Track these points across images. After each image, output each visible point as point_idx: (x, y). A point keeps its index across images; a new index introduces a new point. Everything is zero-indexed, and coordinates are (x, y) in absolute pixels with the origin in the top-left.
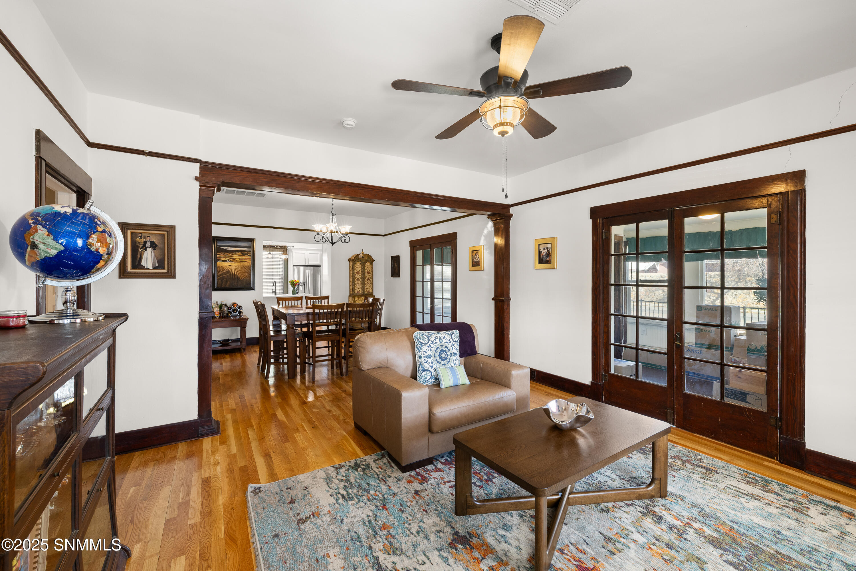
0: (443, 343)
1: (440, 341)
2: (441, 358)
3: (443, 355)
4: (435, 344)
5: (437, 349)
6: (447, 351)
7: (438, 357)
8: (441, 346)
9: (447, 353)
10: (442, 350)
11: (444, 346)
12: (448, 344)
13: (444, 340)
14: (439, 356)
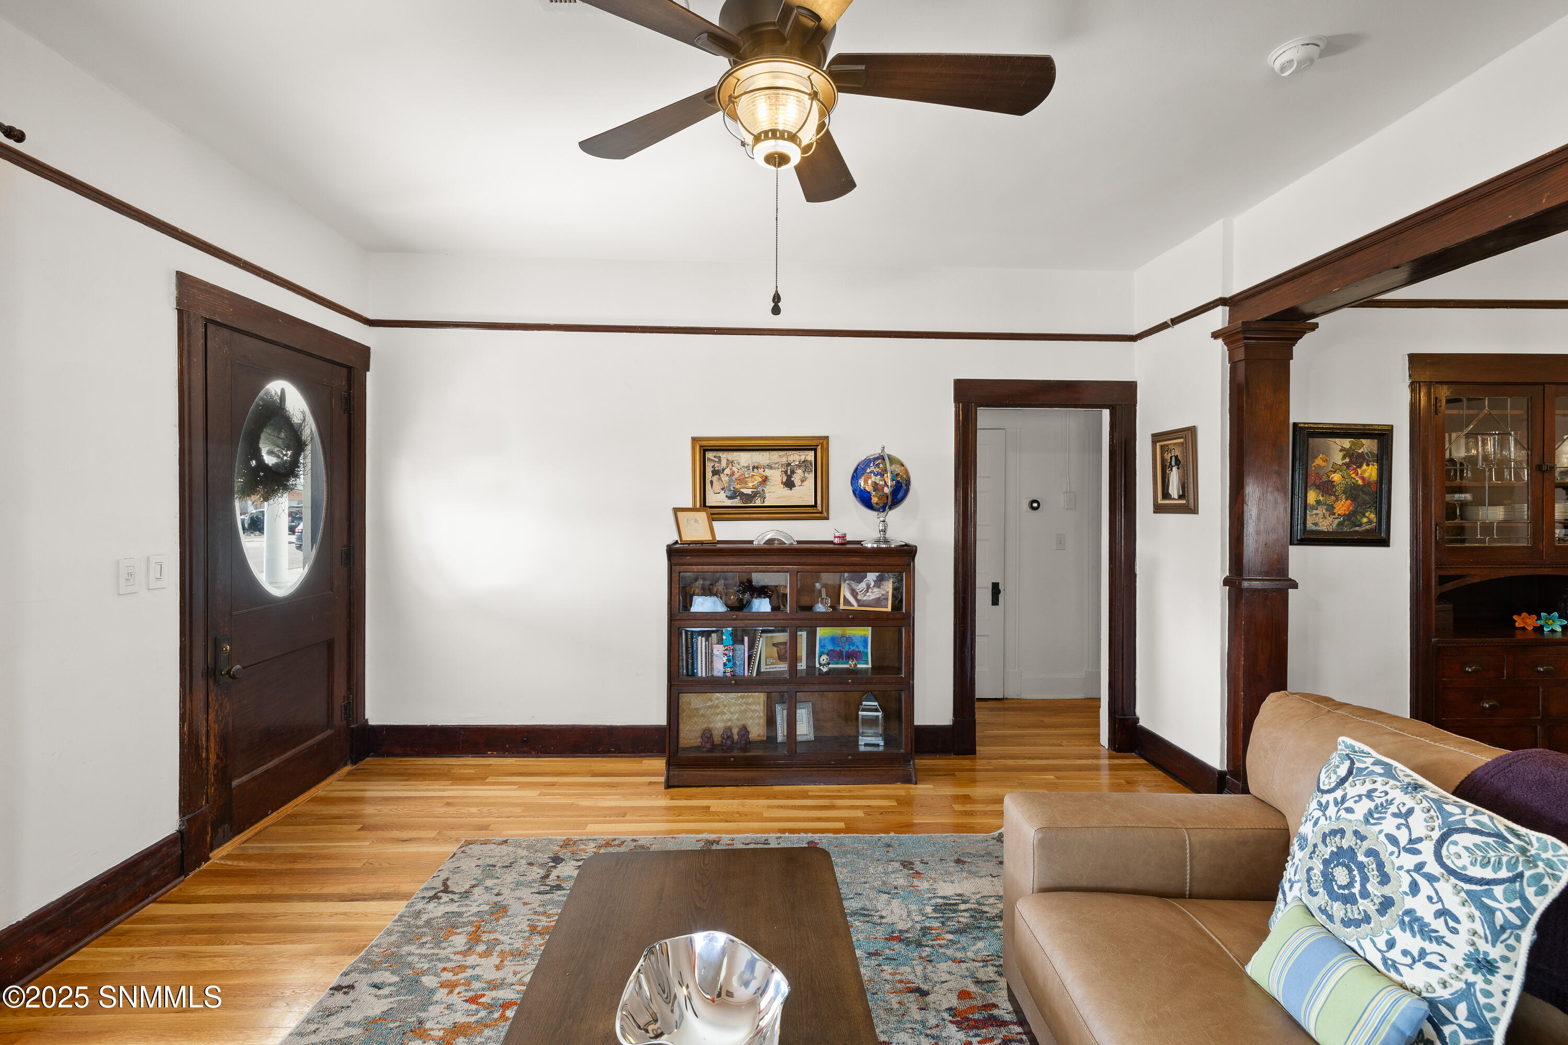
0: (1376, 829)
1: (1370, 813)
2: (1328, 879)
3: (1341, 875)
4: (1342, 812)
5: (1334, 833)
6: (1373, 874)
7: (1318, 866)
8: (1356, 833)
9: (1365, 880)
10: (1352, 851)
11: (1366, 845)
12: (1391, 848)
13: (1389, 824)
14: (1326, 863)
